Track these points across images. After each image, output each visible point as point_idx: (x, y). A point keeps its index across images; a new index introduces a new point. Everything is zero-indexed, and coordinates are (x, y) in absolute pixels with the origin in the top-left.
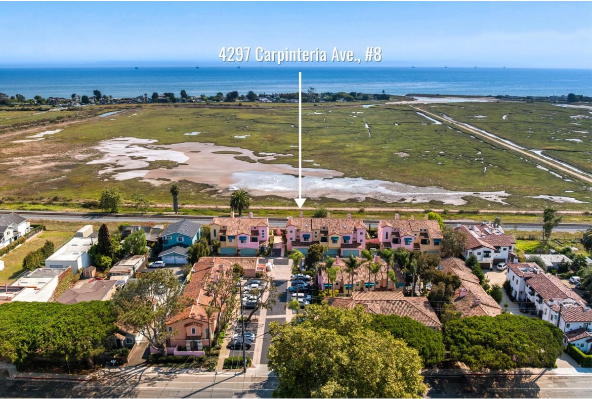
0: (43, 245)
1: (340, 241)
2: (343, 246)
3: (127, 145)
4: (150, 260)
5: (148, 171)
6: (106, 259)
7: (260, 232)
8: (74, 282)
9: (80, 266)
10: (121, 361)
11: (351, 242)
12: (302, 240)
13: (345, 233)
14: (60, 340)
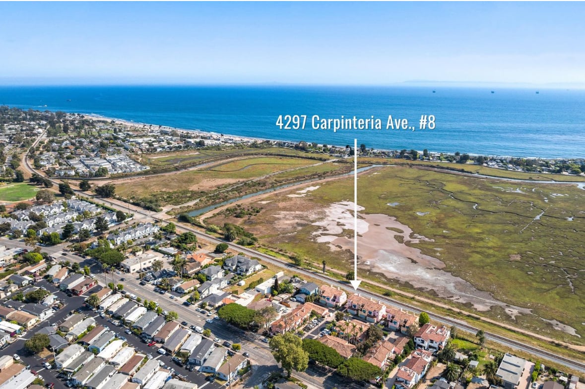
0: (259, 279)
1: (367, 313)
2: (368, 316)
3: (344, 210)
4: (292, 297)
5: (337, 237)
6: (276, 292)
7: (337, 298)
8: (262, 298)
9: (266, 292)
10: (256, 331)
11: (372, 315)
12: (353, 307)
13: (370, 310)
14: (237, 319)
